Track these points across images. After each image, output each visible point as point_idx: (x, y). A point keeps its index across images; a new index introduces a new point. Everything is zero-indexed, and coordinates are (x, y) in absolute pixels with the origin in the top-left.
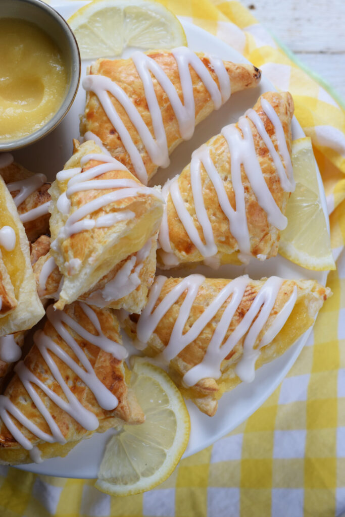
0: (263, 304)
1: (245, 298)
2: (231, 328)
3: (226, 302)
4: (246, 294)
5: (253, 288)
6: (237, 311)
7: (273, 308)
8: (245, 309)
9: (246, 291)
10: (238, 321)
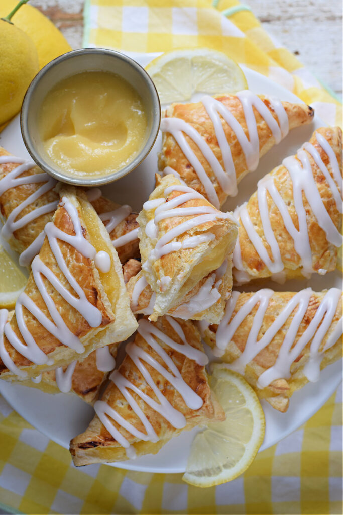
0: (326, 312)
1: (310, 308)
2: (299, 334)
3: (293, 311)
4: (311, 303)
5: (316, 298)
6: (303, 319)
7: (335, 316)
8: (310, 317)
9: (310, 302)
10: (305, 328)
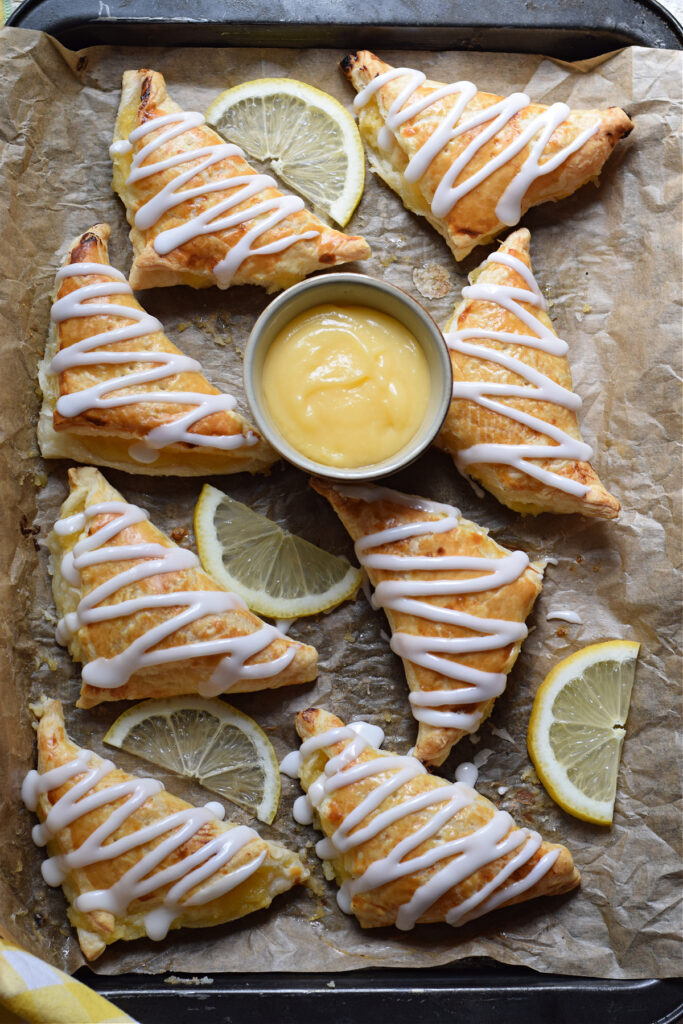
0: (215, 854)
1: (195, 837)
2: (162, 864)
3: (171, 830)
4: (201, 832)
5: (212, 828)
6: (179, 848)
7: (224, 865)
8: (190, 851)
9: (201, 829)
10: (175, 861)
